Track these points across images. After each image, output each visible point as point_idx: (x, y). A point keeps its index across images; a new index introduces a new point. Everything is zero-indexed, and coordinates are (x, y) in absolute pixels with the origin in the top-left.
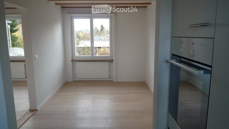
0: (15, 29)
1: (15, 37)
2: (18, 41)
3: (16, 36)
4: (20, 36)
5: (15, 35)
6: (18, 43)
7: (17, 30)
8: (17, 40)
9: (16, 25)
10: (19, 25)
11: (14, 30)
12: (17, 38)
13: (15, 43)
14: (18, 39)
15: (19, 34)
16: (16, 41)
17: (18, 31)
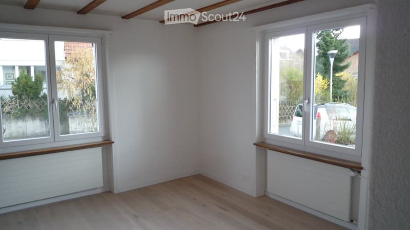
0: (342, 65)
1: (341, 81)
2: (347, 88)
3: (342, 79)
4: (350, 79)
5: (341, 76)
6: (346, 92)
7: (346, 67)
8: (343, 86)
9: (346, 56)
10: (352, 57)
11: (340, 66)
12: (344, 82)
13: (339, 91)
14: (347, 83)
15: (350, 75)
16: (341, 88)
17: (348, 69)
